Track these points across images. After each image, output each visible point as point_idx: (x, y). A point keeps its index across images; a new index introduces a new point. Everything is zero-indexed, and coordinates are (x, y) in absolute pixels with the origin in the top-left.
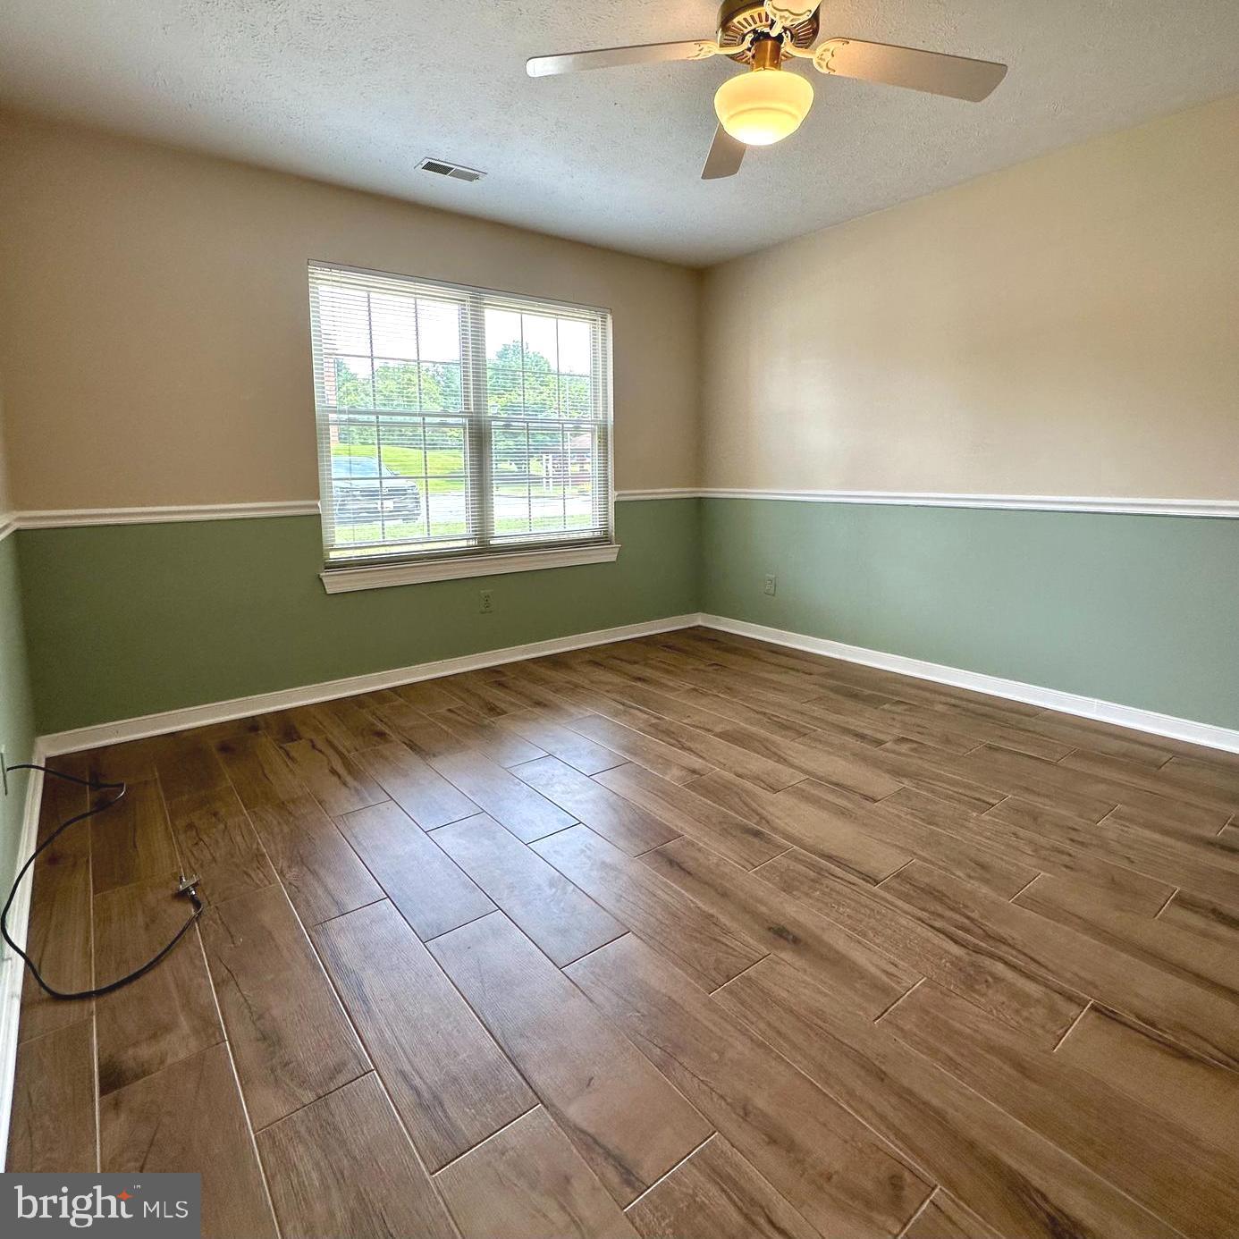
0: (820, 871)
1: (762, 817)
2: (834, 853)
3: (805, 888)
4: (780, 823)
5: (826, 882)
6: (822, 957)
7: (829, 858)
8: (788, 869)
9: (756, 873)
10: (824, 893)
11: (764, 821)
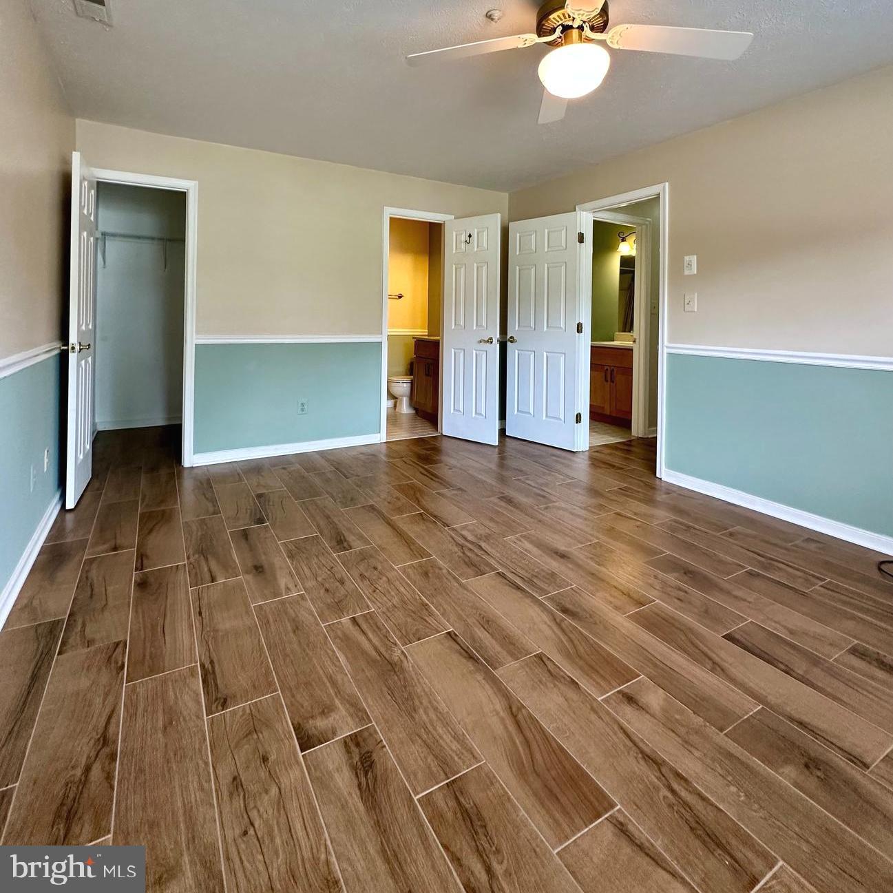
0: (530, 582)
1: (559, 625)
2: (514, 591)
3: (543, 574)
4: (545, 617)
5: (529, 576)
6: (548, 548)
7: (518, 588)
8: (549, 585)
9: (571, 585)
10: (533, 570)
11: (558, 620)
